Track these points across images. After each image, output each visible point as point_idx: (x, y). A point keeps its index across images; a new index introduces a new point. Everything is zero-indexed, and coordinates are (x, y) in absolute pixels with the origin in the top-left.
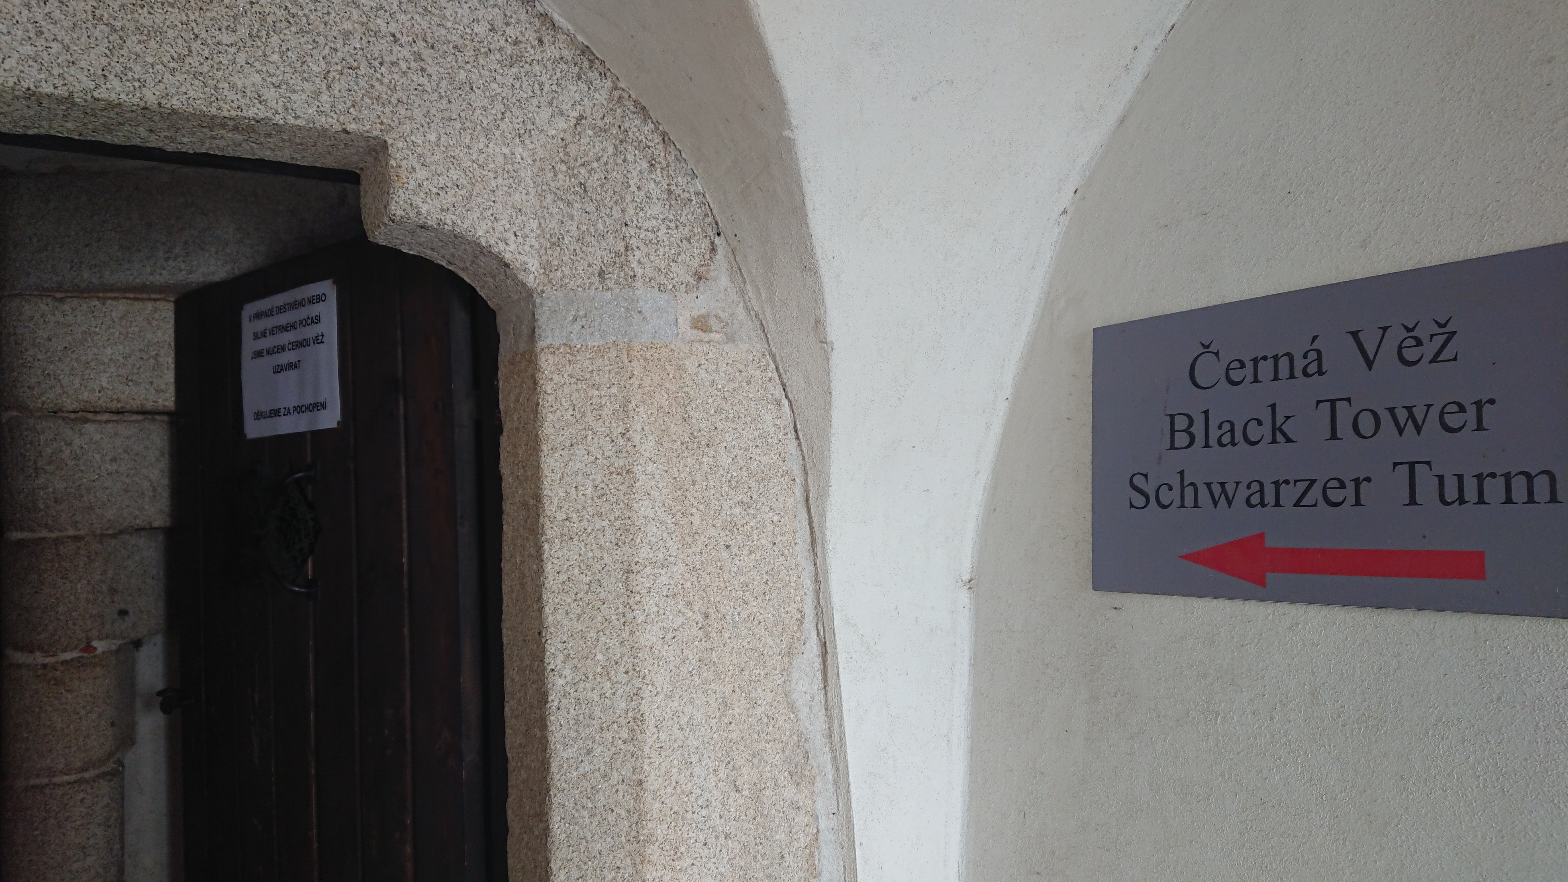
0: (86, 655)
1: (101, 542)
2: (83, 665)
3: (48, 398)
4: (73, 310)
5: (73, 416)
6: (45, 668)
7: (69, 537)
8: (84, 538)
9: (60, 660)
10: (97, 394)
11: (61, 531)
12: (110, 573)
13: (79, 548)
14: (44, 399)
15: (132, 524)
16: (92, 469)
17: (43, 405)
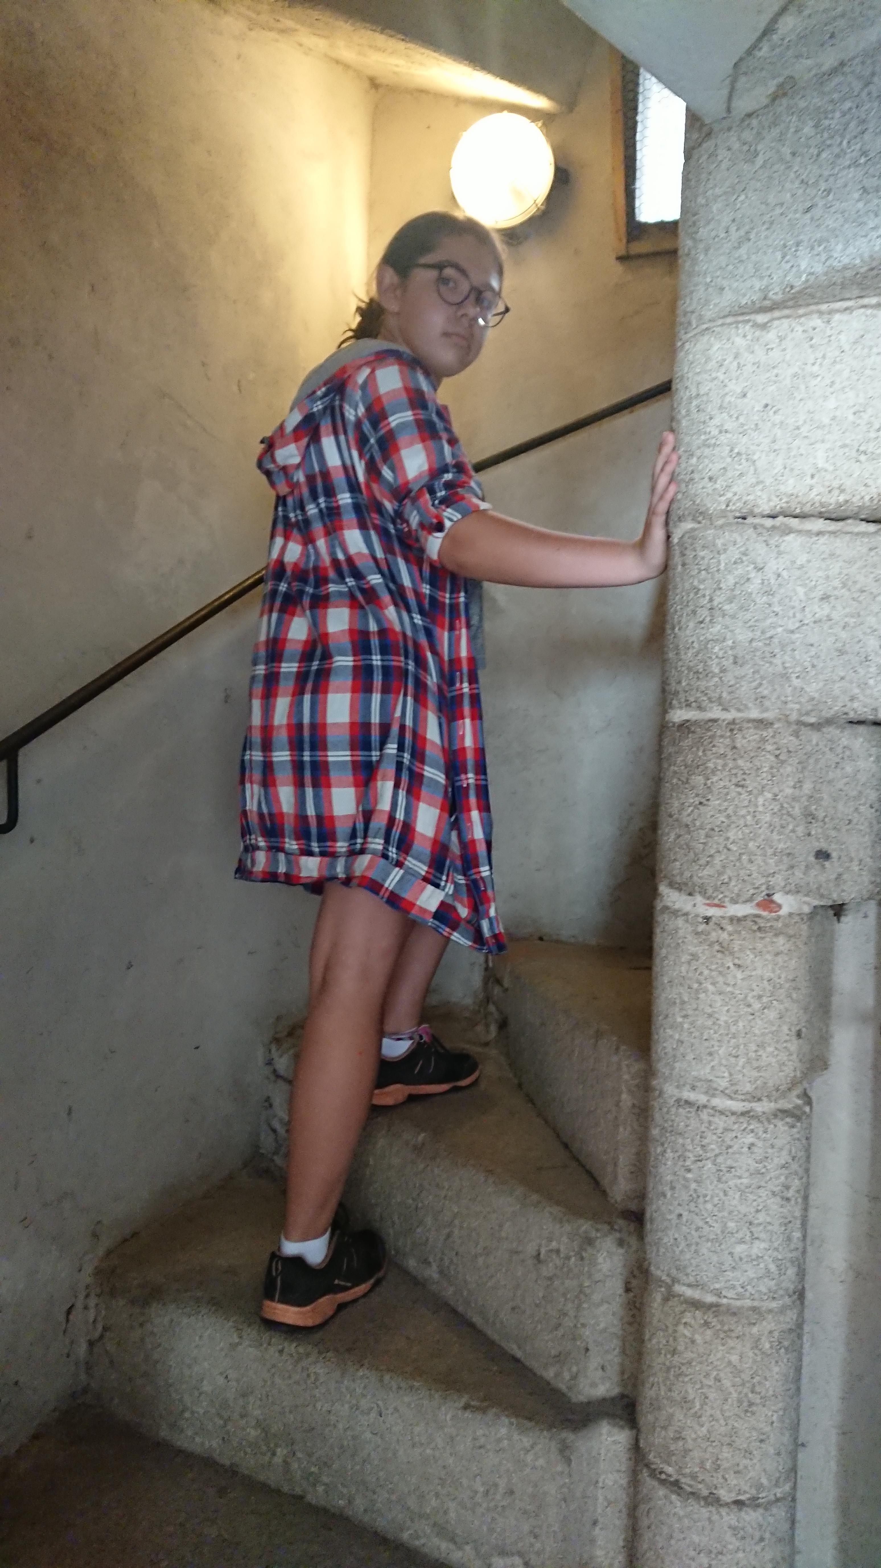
0: (765, 914)
1: (796, 734)
2: (759, 929)
3: (735, 494)
4: (781, 339)
5: (769, 522)
6: (707, 923)
7: (749, 721)
8: (772, 724)
9: (728, 915)
10: (809, 481)
11: (739, 710)
12: (808, 787)
13: (764, 740)
14: (729, 495)
15: (845, 710)
16: (791, 614)
17: (727, 506)
